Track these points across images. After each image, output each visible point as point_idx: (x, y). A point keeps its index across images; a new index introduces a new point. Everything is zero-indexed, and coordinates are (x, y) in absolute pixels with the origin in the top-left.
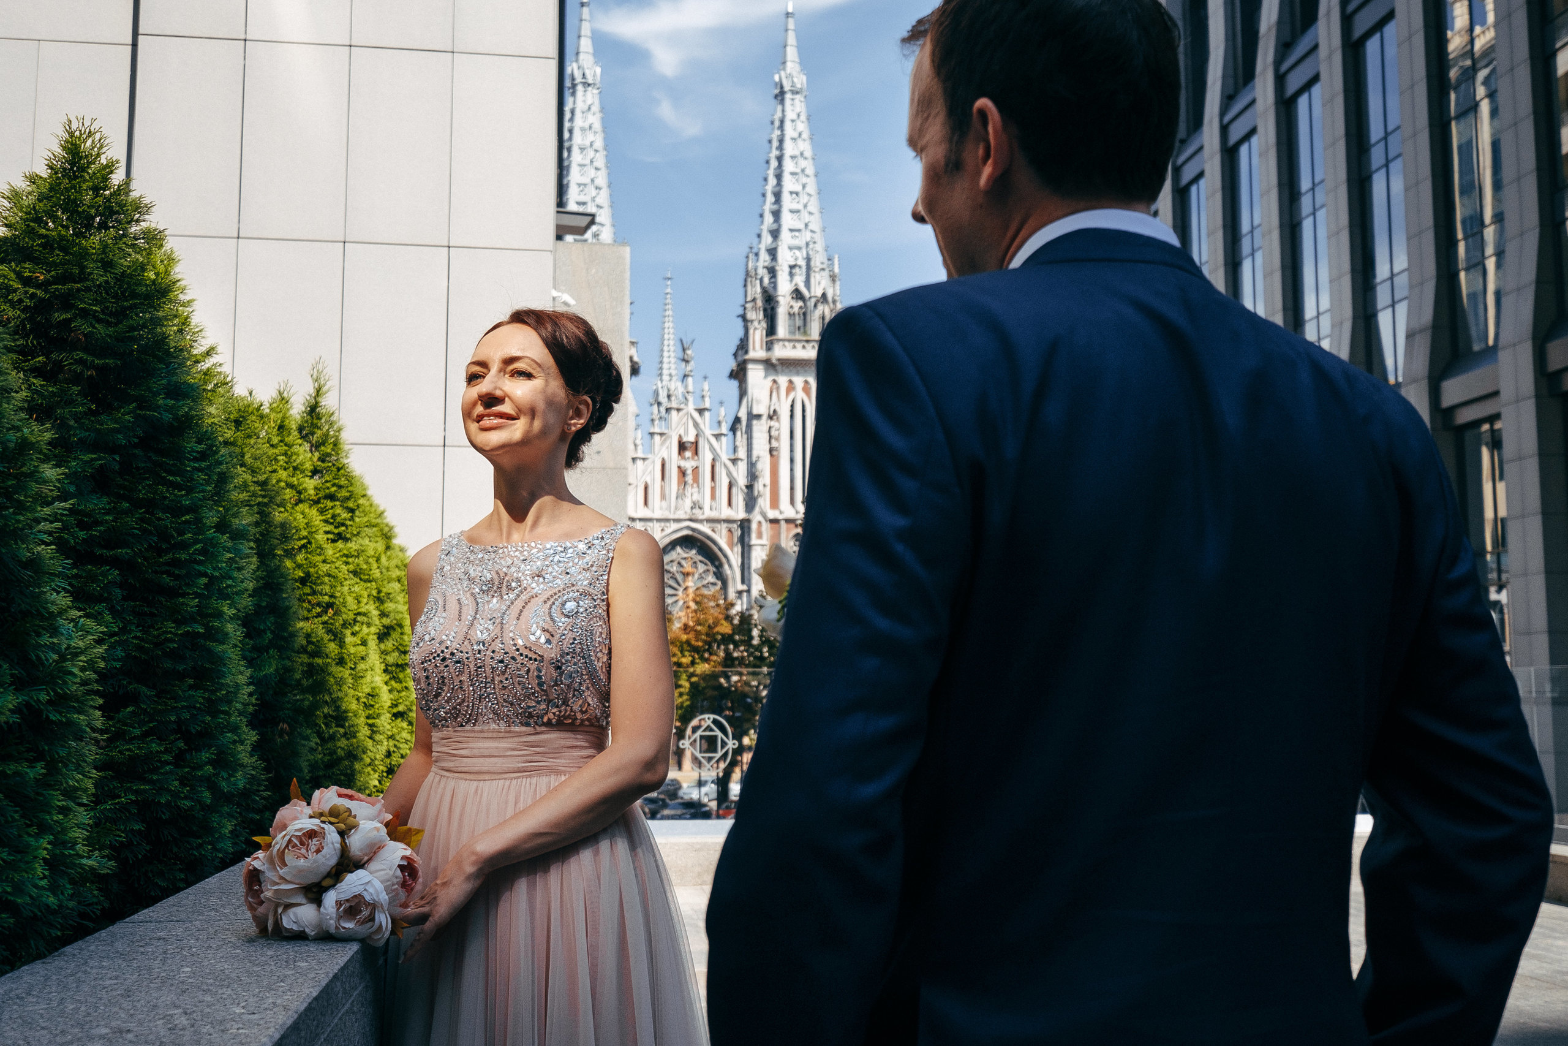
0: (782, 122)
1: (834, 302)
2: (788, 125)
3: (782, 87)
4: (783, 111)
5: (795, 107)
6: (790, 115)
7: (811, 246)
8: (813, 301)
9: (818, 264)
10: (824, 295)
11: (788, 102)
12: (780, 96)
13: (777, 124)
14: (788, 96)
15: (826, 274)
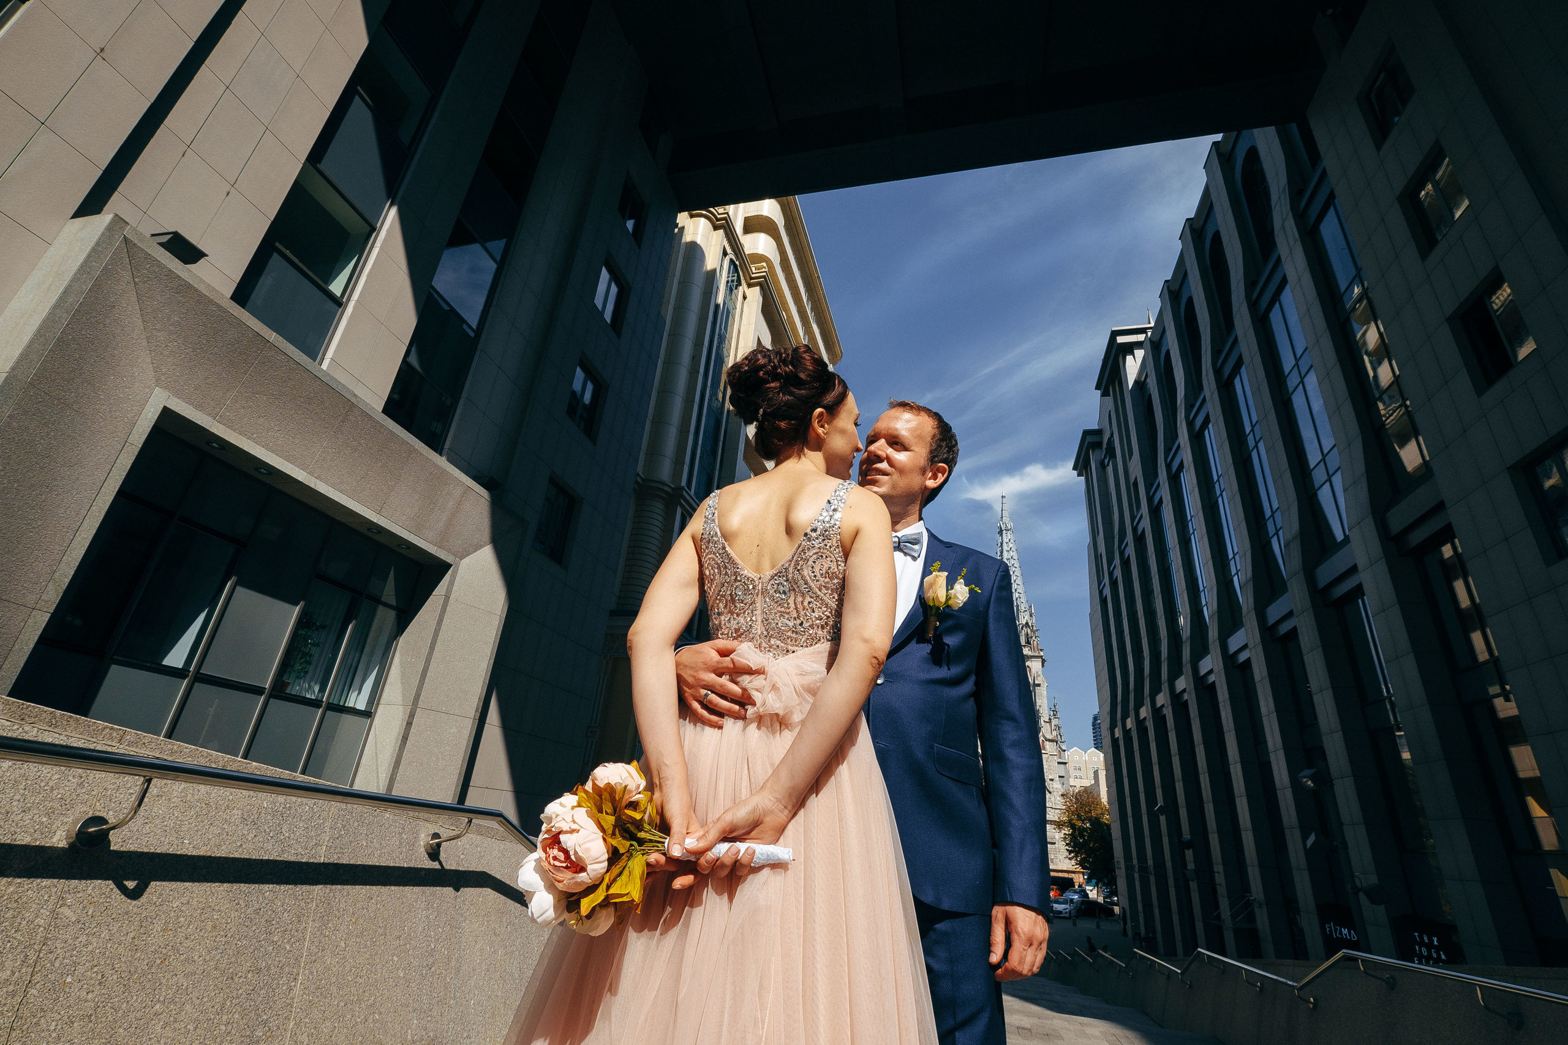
0: (1002, 544)
1: (1032, 626)
2: (1005, 545)
3: (1001, 528)
4: (1002, 539)
5: (1007, 537)
6: (1005, 540)
7: (1019, 599)
8: (1021, 626)
9: (1023, 608)
10: (1027, 623)
11: (1004, 535)
12: (1001, 532)
13: (999, 545)
14: (1004, 532)
15: (1028, 613)
